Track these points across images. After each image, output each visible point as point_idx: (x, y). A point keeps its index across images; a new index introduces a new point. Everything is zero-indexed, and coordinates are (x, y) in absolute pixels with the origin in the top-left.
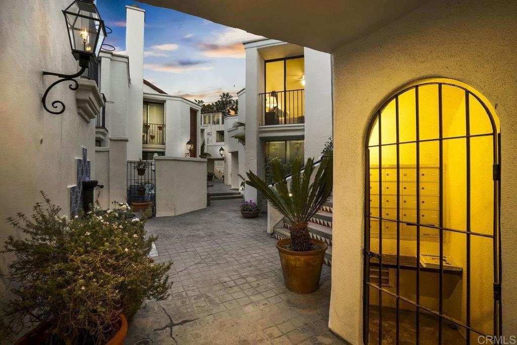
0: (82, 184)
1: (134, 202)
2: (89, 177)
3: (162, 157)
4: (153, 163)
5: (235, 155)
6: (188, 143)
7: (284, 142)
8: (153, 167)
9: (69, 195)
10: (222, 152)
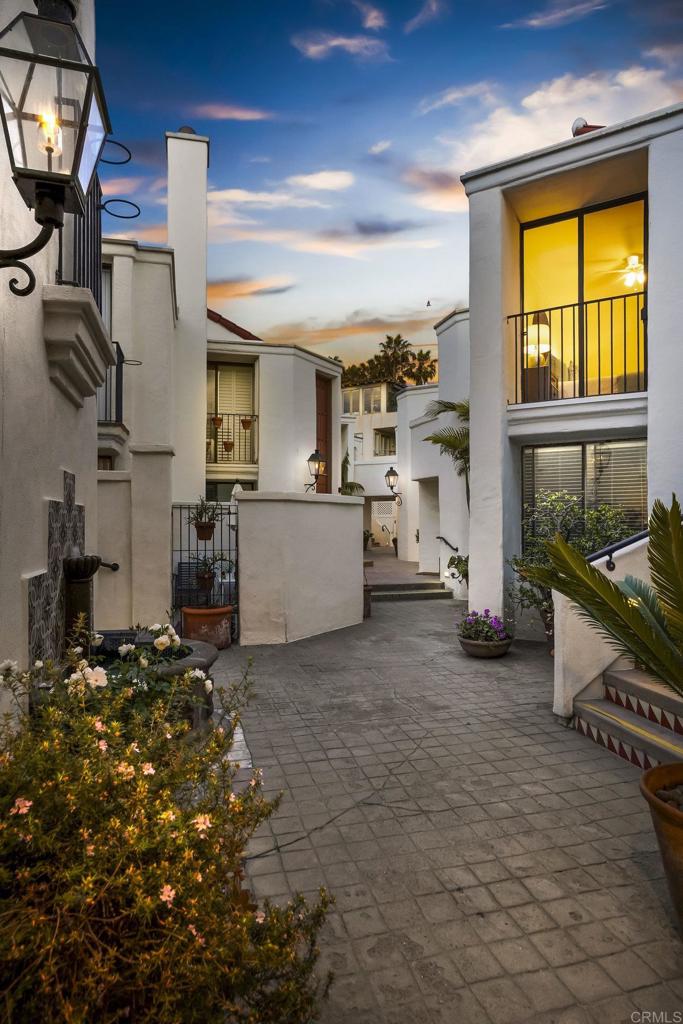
0: (61, 565)
1: (189, 606)
2: (82, 547)
3: (250, 494)
4: (233, 510)
5: (429, 485)
6: (313, 458)
7: (579, 448)
8: (233, 517)
9: (27, 600)
10: (392, 478)
